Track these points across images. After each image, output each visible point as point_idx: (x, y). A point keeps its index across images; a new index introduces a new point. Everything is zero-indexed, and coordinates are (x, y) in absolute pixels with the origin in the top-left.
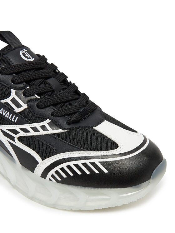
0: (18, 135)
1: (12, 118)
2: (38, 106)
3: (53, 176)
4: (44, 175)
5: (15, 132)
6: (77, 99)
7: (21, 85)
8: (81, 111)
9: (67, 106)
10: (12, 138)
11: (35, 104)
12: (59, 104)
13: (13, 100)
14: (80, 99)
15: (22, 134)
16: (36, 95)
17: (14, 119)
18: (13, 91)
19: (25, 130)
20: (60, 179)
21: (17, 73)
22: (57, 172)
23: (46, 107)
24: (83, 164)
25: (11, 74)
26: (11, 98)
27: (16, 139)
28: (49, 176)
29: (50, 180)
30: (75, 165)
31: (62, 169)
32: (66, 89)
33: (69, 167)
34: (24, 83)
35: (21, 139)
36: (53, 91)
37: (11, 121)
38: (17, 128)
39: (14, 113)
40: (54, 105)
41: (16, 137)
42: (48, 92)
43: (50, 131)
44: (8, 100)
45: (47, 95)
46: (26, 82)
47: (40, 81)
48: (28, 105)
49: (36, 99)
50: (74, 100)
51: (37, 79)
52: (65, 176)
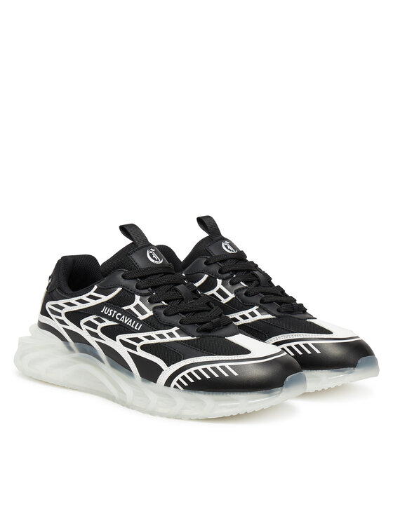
0: (142, 343)
1: (134, 326)
2: (165, 314)
3: (179, 382)
4: (168, 383)
5: (138, 340)
6: (209, 311)
7: (146, 291)
8: (213, 321)
9: (198, 315)
10: (134, 348)
11: (162, 311)
12: (189, 312)
13: (137, 307)
14: (212, 311)
15: (146, 342)
16: (163, 302)
17: (138, 327)
18: (137, 298)
19: (150, 338)
20: (186, 384)
21: (142, 278)
22: (184, 378)
23: (175, 314)
24: (213, 368)
25: (135, 278)
26: (134, 304)
27: (138, 348)
28: (174, 382)
29: (175, 387)
30: (203, 369)
31: (190, 374)
32: (197, 299)
33: (197, 372)
34: (150, 289)
35: (144, 348)
36: (183, 299)
37: (134, 329)
38: (140, 336)
39: (138, 320)
40: (183, 313)
41: (138, 345)
42: (177, 299)
43: (178, 338)
44: (131, 307)
45: (176, 303)
46: (152, 288)
47: (168, 287)
48: (154, 312)
49: (163, 306)
50: (206, 311)
51: (165, 285)
52: (192, 381)
